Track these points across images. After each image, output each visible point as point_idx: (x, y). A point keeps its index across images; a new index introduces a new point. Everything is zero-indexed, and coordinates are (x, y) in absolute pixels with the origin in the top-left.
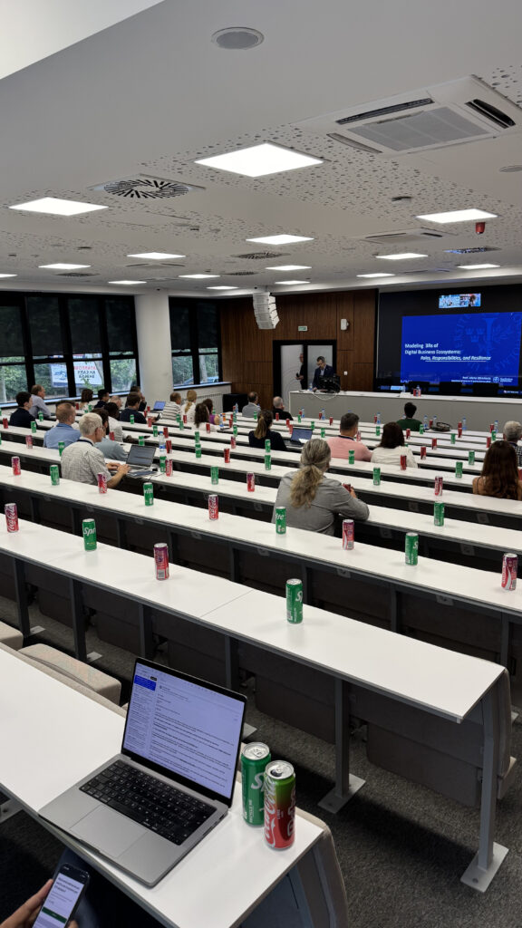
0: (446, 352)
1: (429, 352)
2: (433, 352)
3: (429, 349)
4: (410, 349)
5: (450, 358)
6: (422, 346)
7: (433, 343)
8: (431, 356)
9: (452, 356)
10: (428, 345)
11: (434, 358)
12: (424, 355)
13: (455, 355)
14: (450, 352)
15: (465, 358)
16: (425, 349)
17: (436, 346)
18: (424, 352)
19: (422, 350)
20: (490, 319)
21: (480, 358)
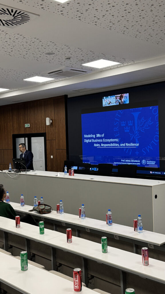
0: (109, 140)
1: (99, 141)
2: (101, 141)
3: (99, 138)
4: (87, 138)
5: (112, 145)
6: (94, 136)
7: (101, 134)
8: (100, 143)
9: (113, 143)
10: (98, 135)
11: (102, 145)
12: (96, 143)
13: (115, 142)
14: (112, 140)
15: (121, 145)
16: (96, 138)
17: (103, 135)
18: (96, 141)
19: (95, 139)
20: (136, 113)
21: (132, 144)
